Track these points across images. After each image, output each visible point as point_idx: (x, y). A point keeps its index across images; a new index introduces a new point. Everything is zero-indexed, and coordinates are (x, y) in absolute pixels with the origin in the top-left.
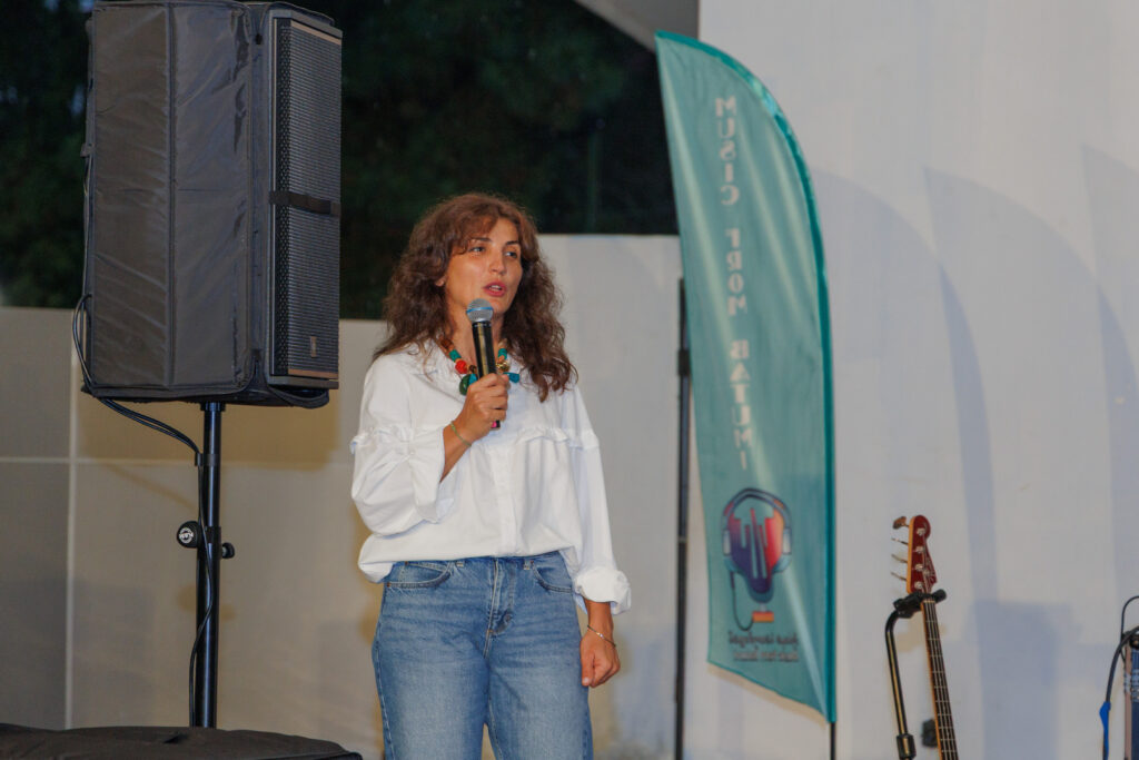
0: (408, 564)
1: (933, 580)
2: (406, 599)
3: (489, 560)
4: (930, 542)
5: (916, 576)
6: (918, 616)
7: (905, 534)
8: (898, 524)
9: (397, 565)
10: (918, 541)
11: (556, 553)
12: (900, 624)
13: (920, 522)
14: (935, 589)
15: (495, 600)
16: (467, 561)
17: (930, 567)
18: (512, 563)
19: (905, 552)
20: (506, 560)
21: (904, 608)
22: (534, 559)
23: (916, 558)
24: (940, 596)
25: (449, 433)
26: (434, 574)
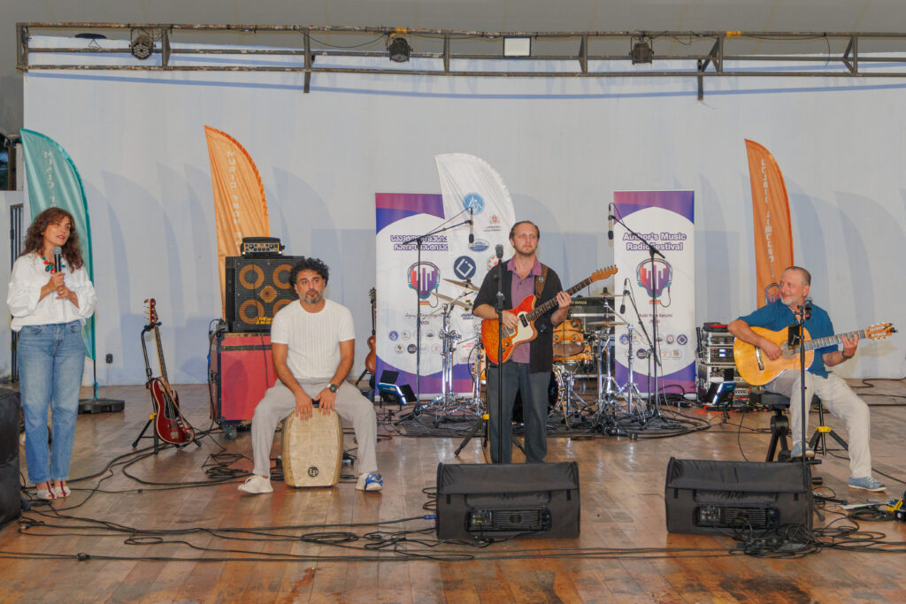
0: (27, 327)
1: (157, 319)
2: (27, 338)
3: (54, 325)
4: (156, 307)
5: (152, 318)
6: (153, 331)
7: (148, 304)
8: (146, 301)
9: (24, 327)
10: (152, 307)
11: (78, 321)
12: (146, 333)
13: (153, 301)
14: (158, 322)
15: (57, 337)
16: (47, 325)
17: (156, 315)
18: (63, 325)
19: (148, 311)
20: (60, 325)
21: (148, 328)
22: (69, 323)
23: (152, 312)
24: (160, 324)
25: (44, 289)
26: (36, 330)
